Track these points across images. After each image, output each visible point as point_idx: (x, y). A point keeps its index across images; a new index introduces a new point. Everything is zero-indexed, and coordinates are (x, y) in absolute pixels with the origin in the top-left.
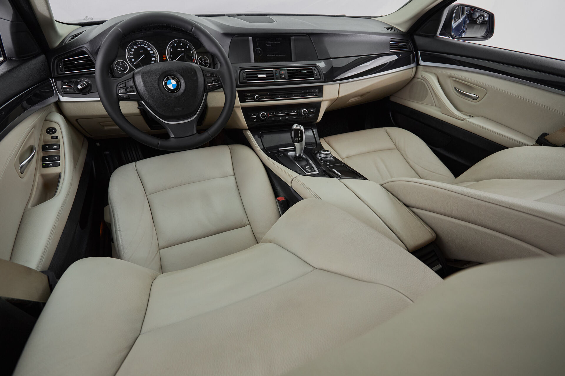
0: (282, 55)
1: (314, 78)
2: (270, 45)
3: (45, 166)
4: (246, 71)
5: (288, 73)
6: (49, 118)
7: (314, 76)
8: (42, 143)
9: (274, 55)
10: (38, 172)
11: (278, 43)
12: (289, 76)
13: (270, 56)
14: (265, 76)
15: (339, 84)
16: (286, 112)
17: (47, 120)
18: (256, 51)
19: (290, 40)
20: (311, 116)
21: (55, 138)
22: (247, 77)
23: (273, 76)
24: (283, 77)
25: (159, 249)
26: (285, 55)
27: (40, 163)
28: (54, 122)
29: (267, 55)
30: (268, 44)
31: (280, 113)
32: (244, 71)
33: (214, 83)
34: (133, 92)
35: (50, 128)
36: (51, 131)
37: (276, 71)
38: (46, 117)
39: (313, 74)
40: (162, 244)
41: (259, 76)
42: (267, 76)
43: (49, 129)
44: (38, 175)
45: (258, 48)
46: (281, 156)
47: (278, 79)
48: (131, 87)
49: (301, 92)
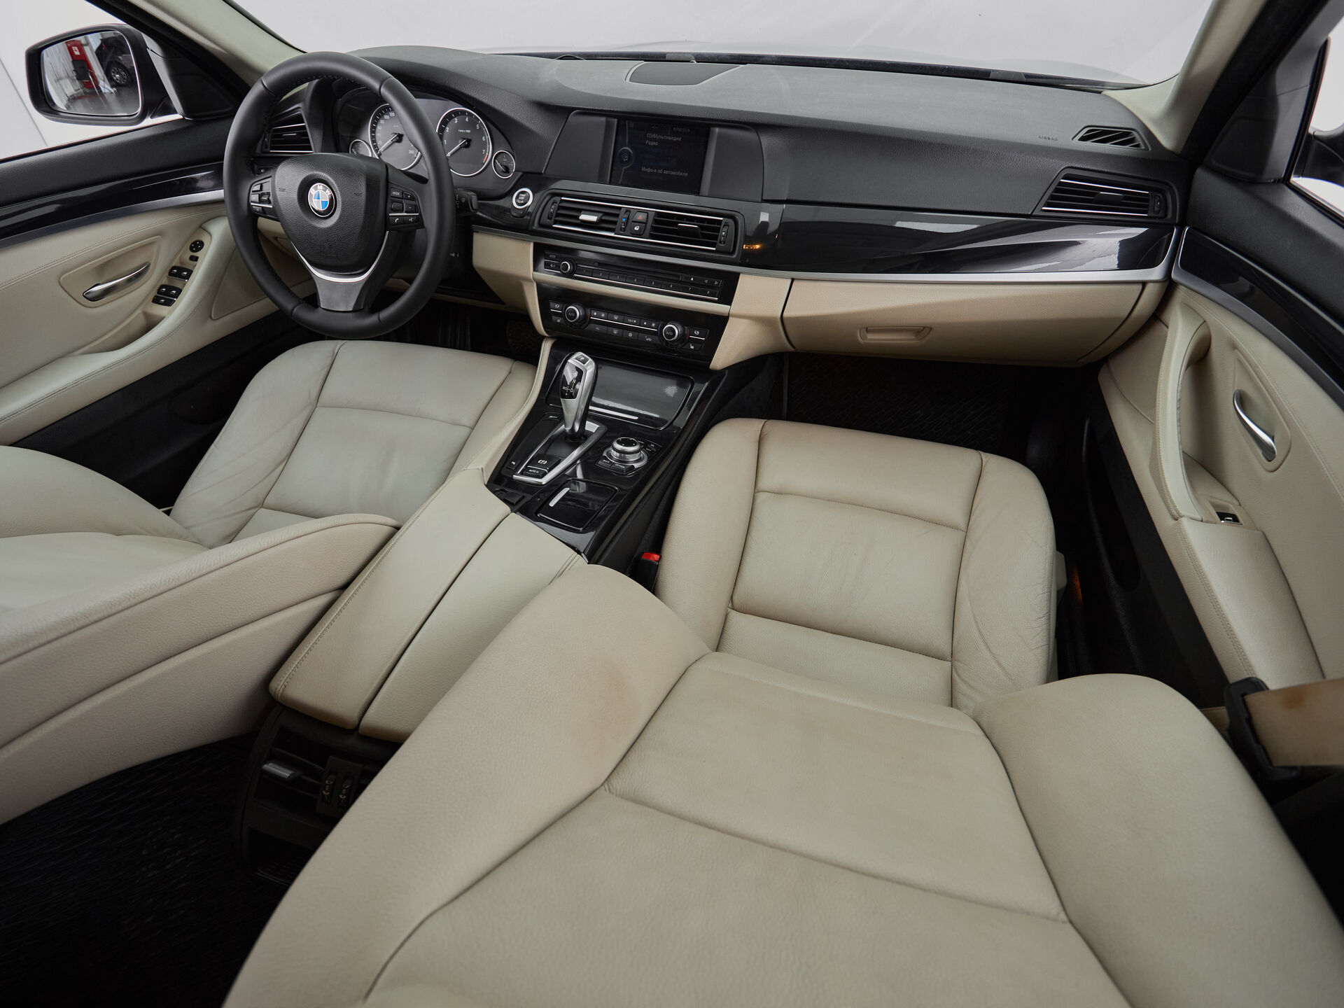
0: (680, 174)
1: (714, 249)
2: (656, 144)
3: (156, 300)
4: (563, 198)
5: (656, 221)
6: (205, 225)
7: (716, 243)
8: (175, 263)
9: (660, 171)
10: (141, 308)
11: (676, 139)
12: (654, 229)
13: (649, 170)
14: (593, 218)
15: (793, 280)
16: (629, 320)
17: (202, 228)
18: (621, 154)
19: (707, 135)
20: (692, 347)
21: (194, 259)
22: (558, 215)
23: (615, 223)
24: (636, 229)
25: (262, 505)
26: (686, 174)
27: (154, 293)
28: (209, 233)
29: (643, 169)
30: (653, 139)
31: (616, 318)
32: (558, 199)
33: (406, 212)
34: (269, 202)
35: (198, 241)
36: (197, 246)
37: (628, 211)
38: (205, 222)
39: (716, 237)
40: (270, 500)
41: (583, 217)
42: (600, 221)
43: (195, 243)
44: (139, 311)
45: (625, 146)
46: (551, 420)
47: (623, 231)
48: (268, 194)
49: (675, 278)
